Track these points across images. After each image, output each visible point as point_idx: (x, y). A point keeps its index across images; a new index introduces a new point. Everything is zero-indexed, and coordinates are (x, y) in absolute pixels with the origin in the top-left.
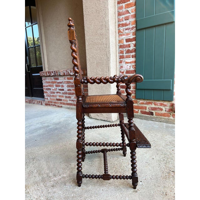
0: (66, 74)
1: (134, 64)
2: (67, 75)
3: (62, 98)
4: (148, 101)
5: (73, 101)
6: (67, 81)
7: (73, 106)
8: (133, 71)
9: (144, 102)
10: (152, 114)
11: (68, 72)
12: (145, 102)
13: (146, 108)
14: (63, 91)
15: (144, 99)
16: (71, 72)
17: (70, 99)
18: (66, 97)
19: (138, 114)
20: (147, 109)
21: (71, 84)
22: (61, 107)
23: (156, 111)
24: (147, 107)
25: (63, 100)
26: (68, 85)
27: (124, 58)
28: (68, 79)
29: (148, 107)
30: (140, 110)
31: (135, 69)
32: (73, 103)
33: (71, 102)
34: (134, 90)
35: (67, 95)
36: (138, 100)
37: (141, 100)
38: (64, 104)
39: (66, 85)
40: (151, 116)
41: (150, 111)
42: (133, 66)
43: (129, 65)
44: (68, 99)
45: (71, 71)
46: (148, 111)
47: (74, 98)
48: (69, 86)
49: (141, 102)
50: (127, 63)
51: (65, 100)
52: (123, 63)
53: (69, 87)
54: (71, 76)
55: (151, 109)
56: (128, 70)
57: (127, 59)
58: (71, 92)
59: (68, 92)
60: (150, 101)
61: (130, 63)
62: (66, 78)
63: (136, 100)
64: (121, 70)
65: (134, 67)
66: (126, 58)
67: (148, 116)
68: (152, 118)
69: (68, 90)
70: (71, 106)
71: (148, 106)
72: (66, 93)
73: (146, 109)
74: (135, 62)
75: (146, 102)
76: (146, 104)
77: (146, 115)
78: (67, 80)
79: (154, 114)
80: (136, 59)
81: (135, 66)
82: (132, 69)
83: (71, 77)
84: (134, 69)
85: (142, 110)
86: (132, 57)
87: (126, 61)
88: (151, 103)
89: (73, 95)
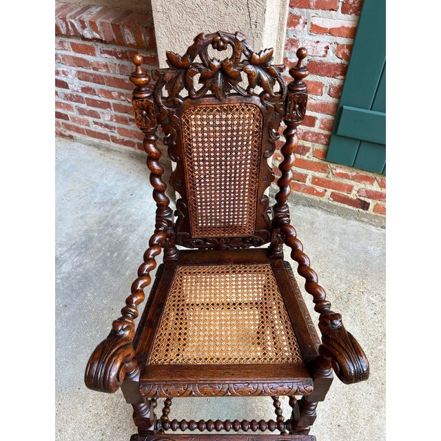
0: (63, 31)
1: (343, 41)
2: (68, 36)
3: (69, 113)
4: (362, 173)
5: (106, 126)
6: (74, 58)
7: (112, 144)
8: (336, 66)
9: (350, 174)
10: (365, 206)
11: (73, 25)
12: (352, 173)
13: (350, 189)
14: (68, 91)
15: (353, 167)
16: (84, 27)
17: (96, 120)
18: (81, 111)
19: (322, 199)
20: (354, 192)
21: (92, 71)
22: (71, 137)
23: (379, 203)
24: (356, 188)
25: (74, 119)
26: (79, 72)
27: (308, 7)
28: (75, 48)
29: (358, 188)
30: (329, 191)
31: (343, 61)
32: (110, 134)
33: (100, 129)
34: (326, 132)
35: (84, 106)
36: (332, 165)
37: (339, 166)
38: (78, 130)
39: (74, 70)
40: (361, 210)
41: (362, 199)
42: (340, 47)
43: (326, 39)
44: (91, 119)
45: (82, 22)
46: (355, 198)
47: (111, 120)
48: (83, 77)
49: (339, 171)
50: (316, 29)
51: (80, 121)
52: (299, 27)
53: (87, 80)
54: (84, 38)
55: (364, 195)
56: (318, 59)
57: (320, 12)
58: (96, 98)
59: (85, 96)
60: (370, 175)
61: (331, 32)
62: (66, 45)
63: (326, 163)
64: (287, 55)
65: (344, 54)
66: (317, 7)
67: (351, 208)
68: (362, 215)
69: (85, 90)
70: (105, 142)
71: (357, 186)
72: (79, 99)
73: (351, 191)
74: (353, 33)
75: (354, 174)
76: (354, 178)
77: (346, 206)
78: (72, 53)
79: (371, 207)
80: (358, 22)
81: (346, 51)
82: (333, 59)
83: (87, 43)
84: (339, 61)
85: (337, 191)
86: (344, 11)
87: (317, 21)
88: (371, 180)
89: (105, 108)
